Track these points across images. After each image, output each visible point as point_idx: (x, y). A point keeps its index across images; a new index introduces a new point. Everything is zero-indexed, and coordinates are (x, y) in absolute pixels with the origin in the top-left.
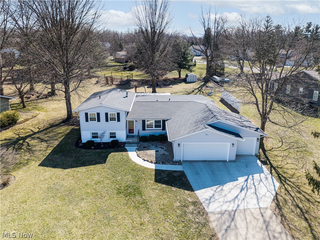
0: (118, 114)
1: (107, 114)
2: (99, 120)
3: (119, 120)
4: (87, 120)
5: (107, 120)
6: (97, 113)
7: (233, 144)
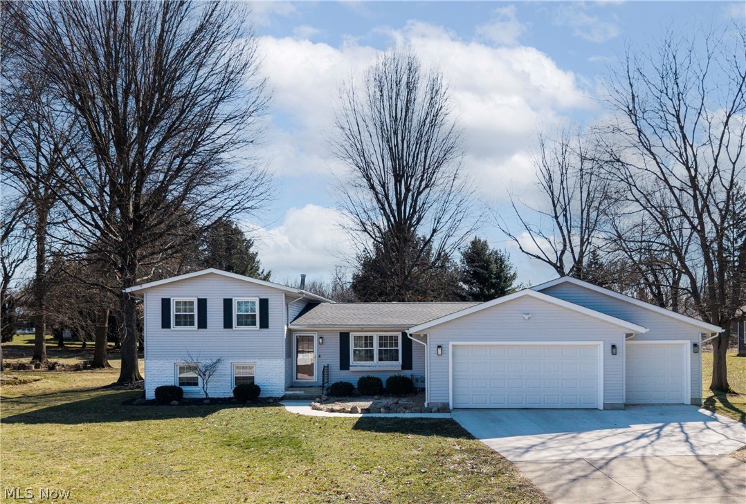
0: (264, 303)
1: (228, 303)
2: (203, 324)
3: (264, 324)
4: (166, 324)
5: (228, 324)
6: (199, 300)
7: (614, 347)
